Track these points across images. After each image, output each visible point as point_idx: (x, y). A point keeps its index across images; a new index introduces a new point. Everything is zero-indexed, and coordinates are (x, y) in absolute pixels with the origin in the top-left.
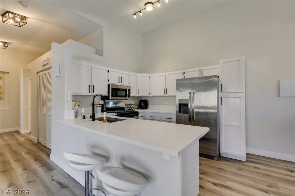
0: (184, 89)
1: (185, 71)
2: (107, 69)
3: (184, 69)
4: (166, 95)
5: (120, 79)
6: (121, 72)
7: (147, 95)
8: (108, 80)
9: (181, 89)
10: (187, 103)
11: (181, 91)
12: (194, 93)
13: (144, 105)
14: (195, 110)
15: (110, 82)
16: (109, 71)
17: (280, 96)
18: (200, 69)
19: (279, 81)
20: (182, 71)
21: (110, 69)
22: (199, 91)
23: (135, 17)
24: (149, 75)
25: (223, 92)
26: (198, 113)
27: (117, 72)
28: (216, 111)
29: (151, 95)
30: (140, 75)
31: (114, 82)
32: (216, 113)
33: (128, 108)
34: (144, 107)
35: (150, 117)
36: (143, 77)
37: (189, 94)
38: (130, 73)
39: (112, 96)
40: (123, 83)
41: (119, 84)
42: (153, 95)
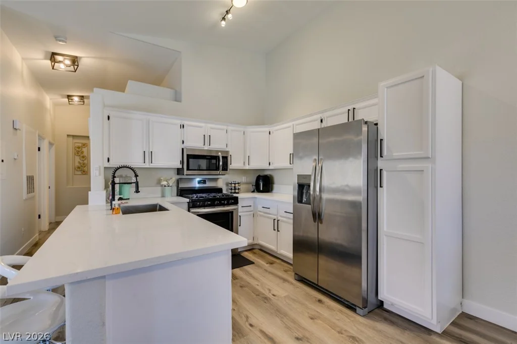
0: (307, 153)
1: (326, 115)
3: (322, 112)
5: (207, 139)
6: (210, 125)
7: (266, 166)
8: (183, 142)
9: (301, 154)
10: (309, 182)
11: (301, 158)
12: (321, 160)
15: (186, 145)
16: (183, 126)
18: (351, 108)
23: (223, 23)
24: (268, 129)
25: (385, 158)
27: (201, 127)
29: (271, 167)
30: (251, 129)
33: (230, 189)
34: (261, 189)
35: (263, 207)
36: (257, 133)
37: (313, 163)
38: (230, 128)
39: (188, 169)
40: (212, 146)
42: (275, 166)
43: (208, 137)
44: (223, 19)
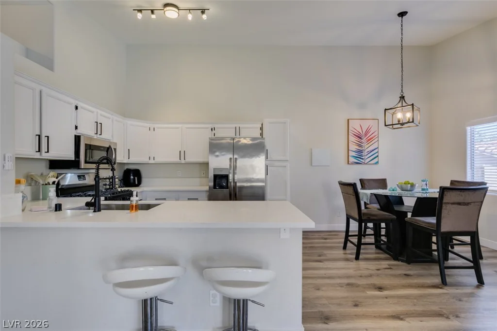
0: (223, 153)
1: (216, 126)
2: (75, 103)
3: (212, 123)
4: (183, 161)
6: (100, 112)
7: (145, 160)
8: (76, 128)
9: (217, 154)
10: (228, 174)
11: (217, 156)
12: (236, 159)
13: (136, 178)
14: (238, 184)
15: (79, 132)
16: (77, 108)
17: (313, 165)
18: (237, 126)
19: (311, 149)
20: (211, 126)
21: (80, 105)
22: (243, 157)
24: (148, 125)
25: (268, 159)
26: (241, 188)
27: (92, 112)
28: (263, 184)
29: (152, 161)
31: (87, 131)
32: (264, 186)
33: (105, 185)
34: (137, 183)
36: (137, 127)
37: (229, 161)
38: (114, 117)
39: (86, 162)
40: (103, 136)
41: (95, 137)
42: (157, 160)
43: (99, 125)
44: (140, 11)
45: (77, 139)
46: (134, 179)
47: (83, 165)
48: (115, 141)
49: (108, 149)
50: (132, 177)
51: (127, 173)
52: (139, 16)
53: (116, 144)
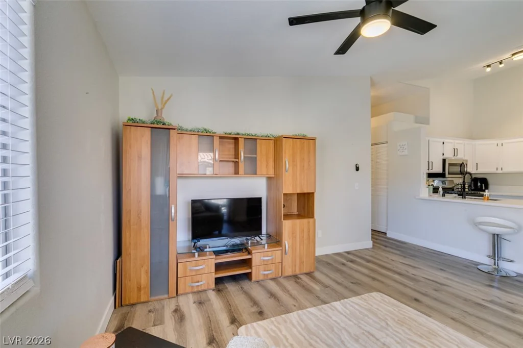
2: (442, 141)
6: (456, 141)
8: (443, 154)
13: (483, 185)
15: (445, 157)
16: (443, 143)
21: (445, 141)
31: (449, 155)
33: (458, 188)
34: (484, 188)
38: (465, 142)
39: (449, 174)
41: (453, 158)
42: (505, 170)
43: (456, 150)
44: (489, 66)
45: (444, 161)
46: (481, 186)
47: (447, 175)
48: (466, 159)
49: (462, 165)
50: (479, 184)
51: (475, 180)
52: (489, 69)
53: (467, 161)
